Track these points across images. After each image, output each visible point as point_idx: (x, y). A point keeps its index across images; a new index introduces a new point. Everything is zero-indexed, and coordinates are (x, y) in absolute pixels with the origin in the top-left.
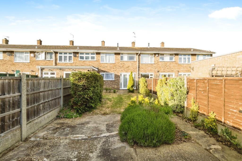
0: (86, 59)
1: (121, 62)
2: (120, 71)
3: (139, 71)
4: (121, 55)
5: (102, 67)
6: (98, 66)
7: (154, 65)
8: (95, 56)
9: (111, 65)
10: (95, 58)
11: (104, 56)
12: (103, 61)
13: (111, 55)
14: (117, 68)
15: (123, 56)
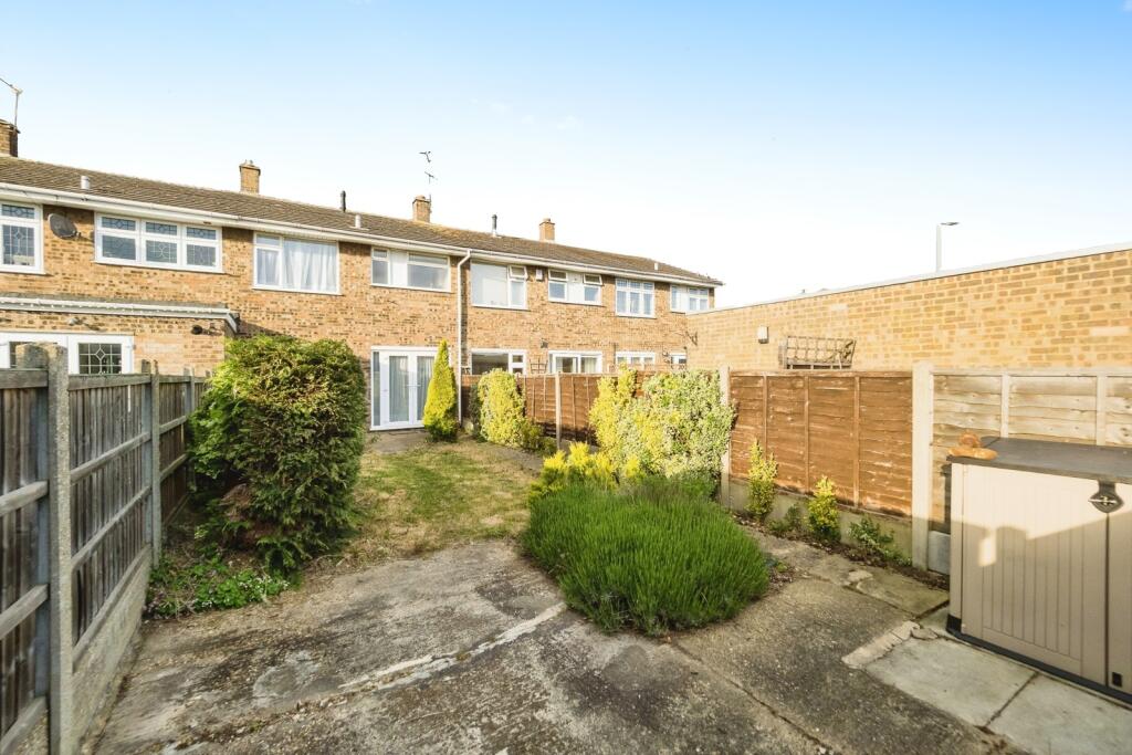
0: (150, 257)
1: (374, 293)
2: (373, 335)
3: (464, 340)
4: (375, 257)
5: (264, 309)
6: (236, 304)
7: (527, 315)
8: (217, 243)
9: (316, 306)
10: (219, 255)
11: (276, 253)
12: (271, 278)
13: (317, 252)
14: (353, 322)
15: (385, 263)
